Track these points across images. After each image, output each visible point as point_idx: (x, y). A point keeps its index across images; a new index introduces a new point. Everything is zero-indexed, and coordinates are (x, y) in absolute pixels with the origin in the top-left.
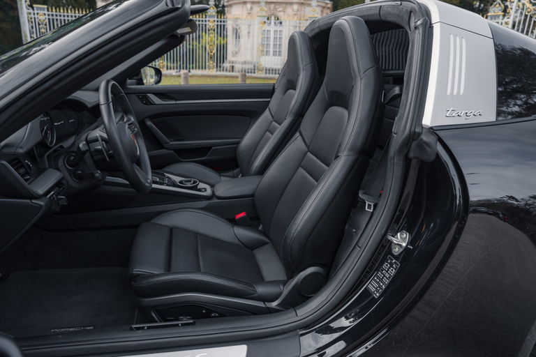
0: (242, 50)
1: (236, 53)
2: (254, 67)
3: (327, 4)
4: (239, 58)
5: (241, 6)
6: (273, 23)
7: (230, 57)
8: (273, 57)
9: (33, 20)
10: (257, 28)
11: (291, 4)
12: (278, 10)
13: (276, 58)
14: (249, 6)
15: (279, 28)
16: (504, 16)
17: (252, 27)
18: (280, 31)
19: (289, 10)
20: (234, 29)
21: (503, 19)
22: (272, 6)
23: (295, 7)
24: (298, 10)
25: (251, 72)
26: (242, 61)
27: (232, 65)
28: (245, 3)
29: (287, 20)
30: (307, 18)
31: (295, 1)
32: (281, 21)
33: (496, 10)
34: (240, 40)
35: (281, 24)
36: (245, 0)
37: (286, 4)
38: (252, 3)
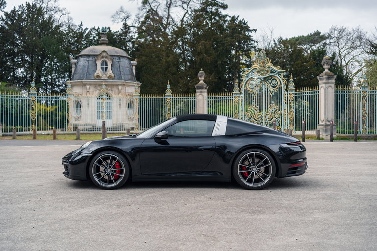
1: (78, 118)
2: (93, 127)
4: (80, 122)
5: (81, 87)
7: (72, 121)
10: (94, 102)
11: (117, 85)
12: (108, 89)
13: (108, 120)
14: (88, 87)
15: (109, 101)
16: (240, 94)
17: (90, 101)
18: (110, 103)
19: (115, 89)
20: (76, 101)
23: (120, 87)
24: (122, 89)
25: (91, 131)
26: (84, 123)
27: (75, 126)
28: (85, 85)
29: (114, 96)
30: (127, 94)
31: (119, 83)
32: (110, 96)
33: (236, 90)
34: (81, 109)
35: (110, 99)
36: (86, 83)
37: (113, 85)
38: (90, 85)
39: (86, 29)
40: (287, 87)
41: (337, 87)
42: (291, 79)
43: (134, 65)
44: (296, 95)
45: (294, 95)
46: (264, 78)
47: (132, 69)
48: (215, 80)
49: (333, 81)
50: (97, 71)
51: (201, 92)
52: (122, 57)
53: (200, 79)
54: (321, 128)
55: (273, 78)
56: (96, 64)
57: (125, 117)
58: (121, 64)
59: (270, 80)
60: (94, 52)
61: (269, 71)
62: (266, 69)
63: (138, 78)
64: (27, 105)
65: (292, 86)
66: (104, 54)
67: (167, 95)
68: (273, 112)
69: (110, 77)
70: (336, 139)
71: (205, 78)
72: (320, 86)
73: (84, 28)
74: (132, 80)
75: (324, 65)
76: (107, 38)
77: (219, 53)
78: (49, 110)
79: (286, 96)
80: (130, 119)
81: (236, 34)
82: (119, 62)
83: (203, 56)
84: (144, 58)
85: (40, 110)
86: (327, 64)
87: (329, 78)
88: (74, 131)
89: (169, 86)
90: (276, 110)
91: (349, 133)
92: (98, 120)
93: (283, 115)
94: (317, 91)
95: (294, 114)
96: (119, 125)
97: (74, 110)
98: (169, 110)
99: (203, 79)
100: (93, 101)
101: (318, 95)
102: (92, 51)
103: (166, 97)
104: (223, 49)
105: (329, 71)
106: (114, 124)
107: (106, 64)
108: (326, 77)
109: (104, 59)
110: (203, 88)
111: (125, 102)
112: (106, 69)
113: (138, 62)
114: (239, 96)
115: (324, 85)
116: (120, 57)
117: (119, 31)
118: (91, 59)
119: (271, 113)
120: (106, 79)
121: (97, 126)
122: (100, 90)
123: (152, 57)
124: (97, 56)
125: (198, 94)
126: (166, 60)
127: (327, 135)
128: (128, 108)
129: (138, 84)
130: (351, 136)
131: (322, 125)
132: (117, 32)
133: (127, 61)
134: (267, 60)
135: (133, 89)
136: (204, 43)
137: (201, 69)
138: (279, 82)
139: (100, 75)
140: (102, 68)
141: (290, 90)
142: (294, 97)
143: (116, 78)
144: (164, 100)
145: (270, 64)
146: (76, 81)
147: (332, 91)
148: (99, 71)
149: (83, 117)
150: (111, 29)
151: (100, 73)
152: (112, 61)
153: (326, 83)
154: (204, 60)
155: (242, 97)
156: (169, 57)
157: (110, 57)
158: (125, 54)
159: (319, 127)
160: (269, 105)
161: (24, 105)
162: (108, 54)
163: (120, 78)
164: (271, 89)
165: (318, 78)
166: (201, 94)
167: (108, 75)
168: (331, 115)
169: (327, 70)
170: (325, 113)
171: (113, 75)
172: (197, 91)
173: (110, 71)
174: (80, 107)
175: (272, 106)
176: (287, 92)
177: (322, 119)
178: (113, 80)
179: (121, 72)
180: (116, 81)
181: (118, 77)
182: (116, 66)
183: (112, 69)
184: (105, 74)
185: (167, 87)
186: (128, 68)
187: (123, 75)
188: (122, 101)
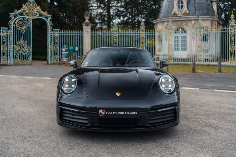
0: (163, 48)
1: (160, 50)
3: (214, 18)
4: (162, 53)
5: (162, 24)
6: (180, 32)
7: (157, 52)
8: (181, 52)
9: (52, 36)
11: (191, 20)
12: (183, 24)
13: (183, 52)
14: (166, 23)
15: (184, 34)
18: (185, 36)
19: (190, 24)
22: (179, 22)
23: (193, 22)
24: (195, 24)
27: (158, 57)
28: (164, 22)
31: (192, 19)
32: (185, 30)
35: (185, 32)
36: (164, 20)
37: (188, 20)
38: (168, 21)
50: (174, 10)
56: (174, 3)
58: (197, 1)
67: (231, 26)
69: (185, 14)
92: (176, 52)
96: (192, 56)
103: (229, 28)
107: (182, 3)
112: (182, 6)
120: (182, 15)
122: (176, 26)
139: (177, 13)
140: (179, 7)
143: (191, 14)
148: (176, 9)
151: (176, 11)
167: (183, 12)
171: (188, 12)
173: (185, 9)
174: (161, 41)
178: (187, 16)
179: (196, 8)
180: (190, 16)
181: (192, 13)
182: (192, 3)
183: (187, 7)
184: (181, 11)
185: (231, 18)
186: (203, 4)
187: (197, 11)
188: (195, 34)
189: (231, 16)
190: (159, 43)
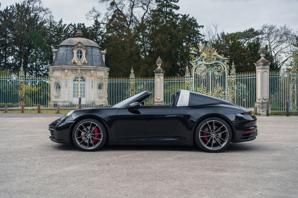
1: (58, 96)
2: (70, 104)
4: (59, 100)
5: (61, 71)
7: (53, 99)
10: (71, 84)
11: (90, 70)
12: (83, 73)
14: (66, 71)
15: (83, 83)
16: (191, 77)
17: (68, 83)
18: (84, 84)
19: (88, 73)
20: (56, 83)
21: (191, 78)
23: (92, 72)
24: (94, 73)
25: (68, 107)
26: (63, 101)
27: (55, 103)
28: (64, 70)
29: (87, 78)
30: (98, 77)
31: (91, 68)
32: (84, 79)
33: (187, 75)
34: (61, 89)
35: (84, 81)
36: (64, 68)
37: (87, 70)
38: (68, 69)
39: (65, 25)
40: (230, 72)
41: (271, 72)
42: (233, 65)
43: (104, 54)
44: (237, 78)
45: (235, 78)
46: (211, 65)
47: (102, 57)
48: (170, 67)
49: (268, 67)
50: (74, 59)
51: (159, 76)
52: (94, 47)
53: (158, 65)
54: (258, 106)
55: (218, 64)
56: (73, 53)
57: (96, 96)
58: (94, 53)
59: (216, 66)
60: (72, 43)
61: (215, 58)
62: (213, 57)
63: (107, 65)
64: (16, 86)
65: (233, 71)
66: (80, 45)
67: (131, 78)
68: (218, 92)
69: (84, 64)
70: (270, 115)
71: (162, 65)
72: (257, 71)
73: (63, 24)
74: (102, 66)
75: (260, 54)
76: (82, 32)
77: (173, 44)
78: (35, 90)
79: (229, 79)
80: (100, 98)
81: (187, 30)
82: (91, 51)
83: (160, 47)
84: (112, 48)
85: (27, 90)
86: (263, 53)
87: (265, 64)
88: (54, 107)
89: (132, 71)
90: (221, 91)
91: (281, 110)
92: (74, 98)
93: (226, 95)
94: (255, 75)
95: (235, 94)
96: (91, 102)
97: (55, 90)
98: (132, 90)
99: (160, 65)
100: (70, 82)
101: (256, 78)
102: (70, 42)
103: (130, 80)
104: (176, 41)
105: (265, 59)
106: (87, 102)
107: (81, 53)
108: (262, 63)
109: (79, 48)
110: (160, 73)
111: (96, 84)
112: (81, 56)
113: (107, 51)
114: (190, 79)
115: (260, 70)
116: (92, 47)
117: (91, 27)
118: (69, 48)
119: (216, 93)
120: (81, 65)
121: (73, 103)
122: (76, 74)
123: (118, 48)
124: (73, 46)
125: (156, 77)
126: (130, 50)
127: (263, 111)
128: (99, 88)
129: (107, 69)
130: (283, 112)
131: (259, 103)
132: (89, 28)
133: (98, 51)
134: (213, 49)
135: (103, 73)
136: (160, 36)
137: (159, 57)
138: (223, 68)
139: (76, 62)
140: (78, 56)
141: (233, 74)
142: (235, 80)
143: (89, 64)
144: (128, 82)
145: (215, 53)
146: (56, 66)
147: (267, 75)
148: (75, 59)
149: (62, 95)
150: (85, 25)
151: (76, 60)
152: (87, 51)
153: (262, 69)
154: (161, 50)
155: (192, 80)
156: (132, 47)
157: (84, 47)
158: (96, 45)
159: (256, 105)
160: (215, 86)
161: (14, 86)
162: (82, 45)
163: (92, 64)
164: (216, 73)
165: (255, 65)
166: (158, 78)
167: (83, 62)
168: (267, 95)
169: (263, 58)
170: (262, 93)
171: (87, 62)
172: (156, 74)
173: (84, 59)
174: (60, 88)
175: (217, 87)
176: (230, 76)
177: (259, 98)
178: (86, 66)
179: (93, 59)
180: (89, 66)
181: (91, 64)
182: (89, 54)
183: (86, 57)
184: (80, 61)
185: (131, 72)
186: (99, 56)
187: (95, 62)
188: (94, 83)
189: (131, 70)
190: (55, 89)
